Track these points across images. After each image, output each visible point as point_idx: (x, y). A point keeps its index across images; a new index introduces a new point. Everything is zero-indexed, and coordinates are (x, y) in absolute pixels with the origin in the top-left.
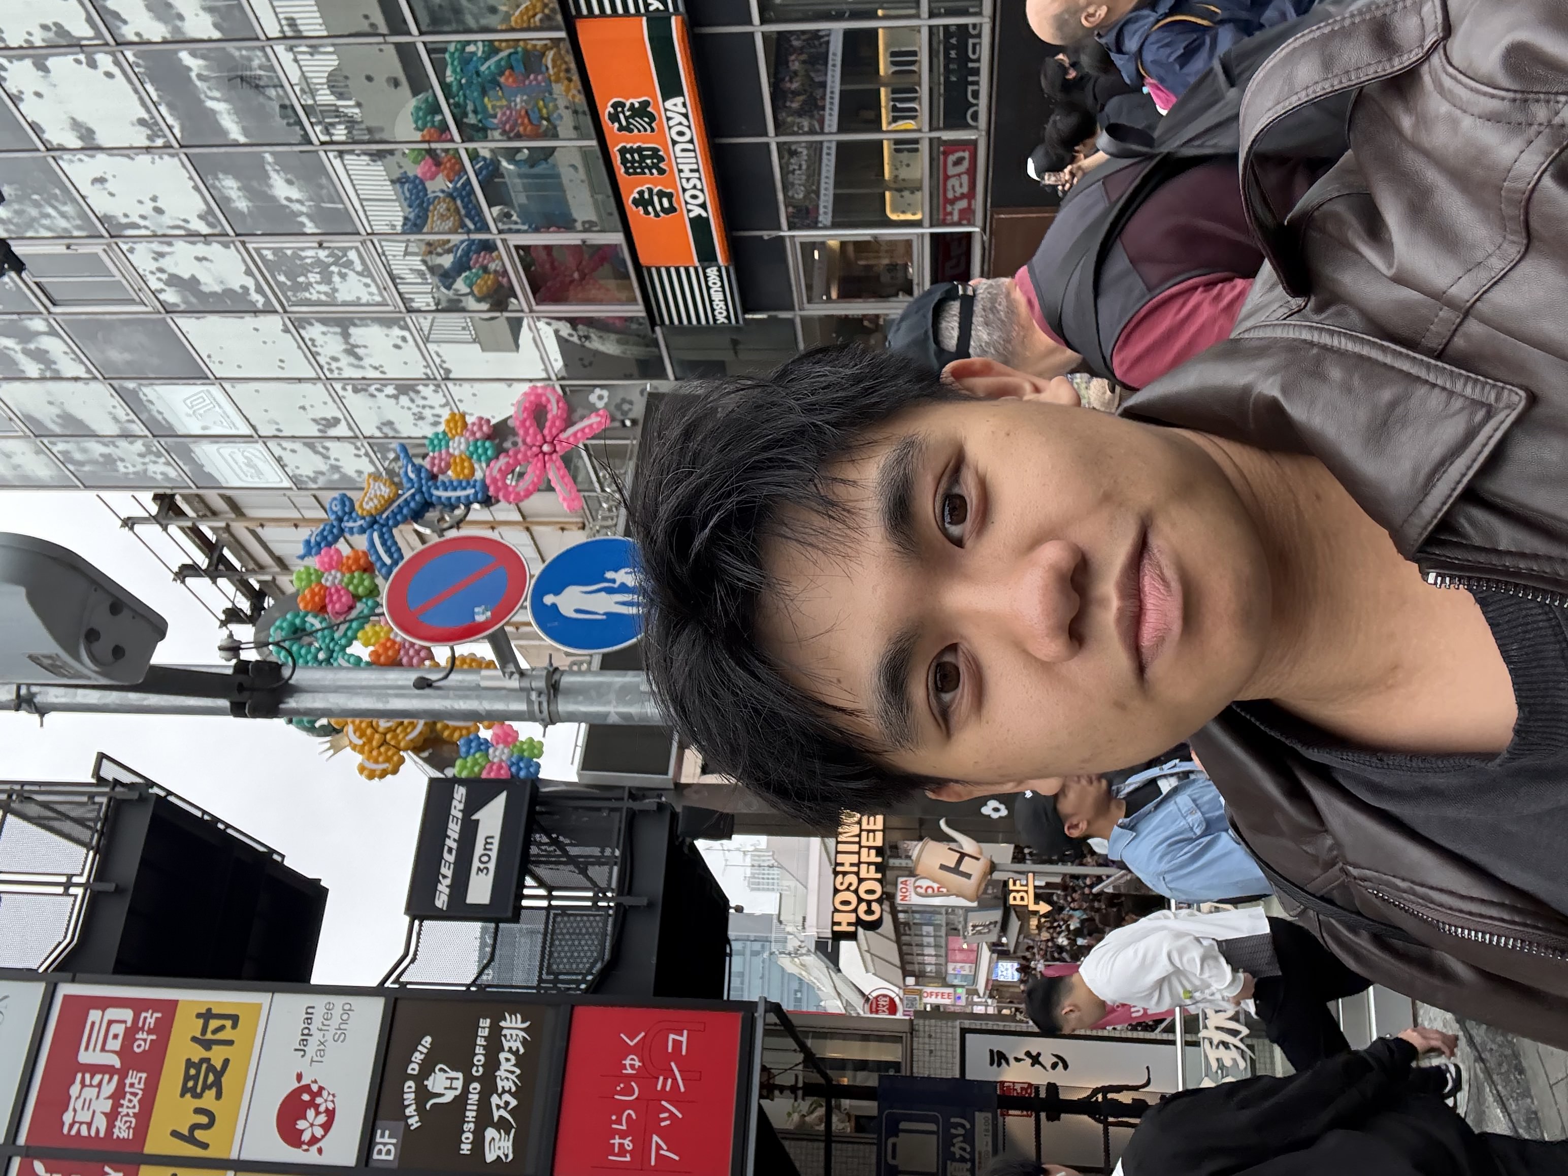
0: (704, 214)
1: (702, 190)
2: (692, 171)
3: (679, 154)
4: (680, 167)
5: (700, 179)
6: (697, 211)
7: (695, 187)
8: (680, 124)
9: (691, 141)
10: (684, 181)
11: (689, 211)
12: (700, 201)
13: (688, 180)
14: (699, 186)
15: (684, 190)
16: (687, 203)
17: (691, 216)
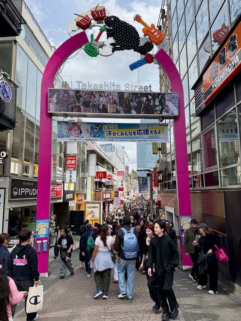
0: (213, 89)
1: (218, 85)
2: (222, 78)
3: (225, 71)
4: (222, 73)
5: (220, 82)
6: (213, 87)
7: (218, 82)
8: (232, 65)
9: (228, 72)
12: (216, 86)
13: (219, 79)
14: (218, 83)
15: (217, 79)
16: (215, 82)
17: (212, 85)
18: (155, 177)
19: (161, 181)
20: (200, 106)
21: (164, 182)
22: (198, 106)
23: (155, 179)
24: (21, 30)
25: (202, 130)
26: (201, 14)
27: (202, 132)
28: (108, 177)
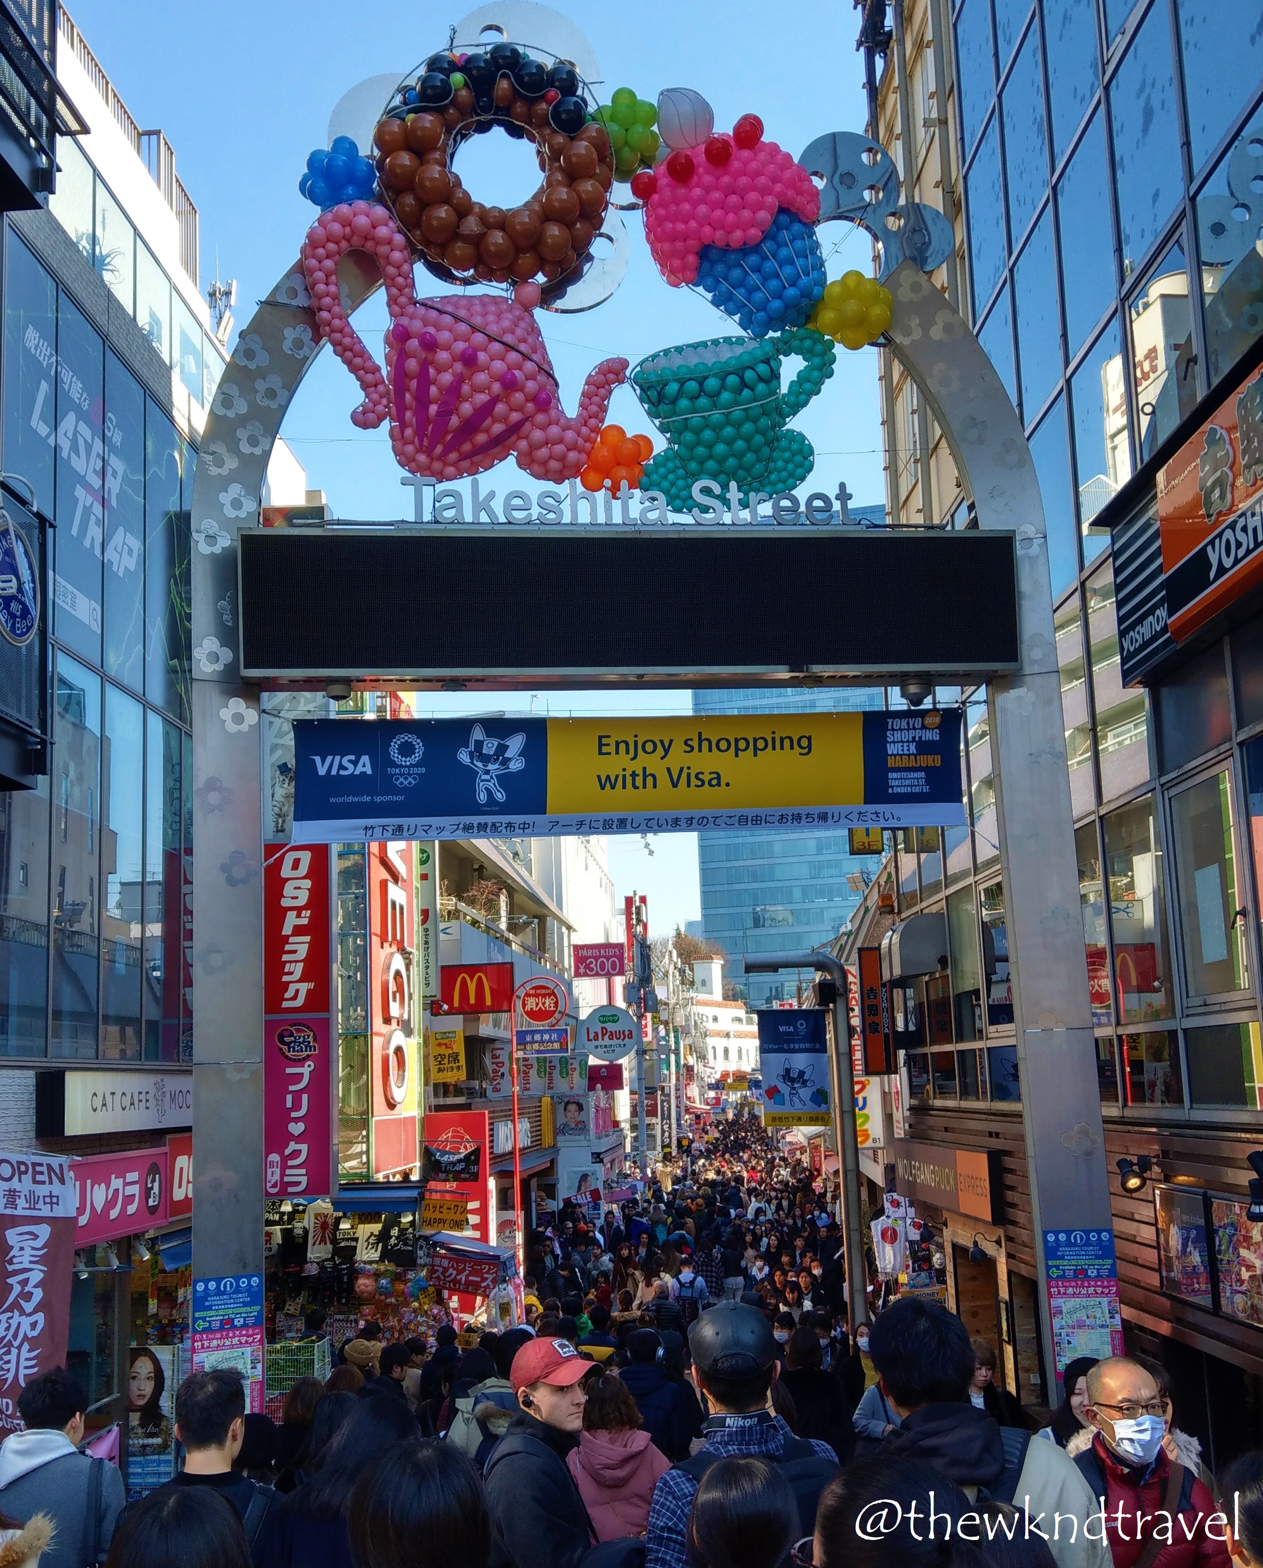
0: (1212, 575)
1: (1237, 561)
2: (1255, 530)
5: (1248, 552)
6: (1214, 559)
7: (1239, 545)
10: (1241, 523)
11: (1212, 543)
12: (1227, 563)
13: (1244, 529)
14: (1240, 553)
15: (1232, 528)
16: (1220, 535)
17: (1209, 548)
18: (869, 1010)
19: (909, 1040)
20: (1145, 630)
21: (936, 1049)
22: (1132, 627)
23: (870, 1028)
24: (55, 169)
25: (1162, 771)
26: (1141, 90)
27: (1164, 779)
28: (531, 1003)
